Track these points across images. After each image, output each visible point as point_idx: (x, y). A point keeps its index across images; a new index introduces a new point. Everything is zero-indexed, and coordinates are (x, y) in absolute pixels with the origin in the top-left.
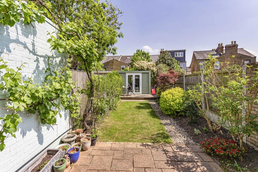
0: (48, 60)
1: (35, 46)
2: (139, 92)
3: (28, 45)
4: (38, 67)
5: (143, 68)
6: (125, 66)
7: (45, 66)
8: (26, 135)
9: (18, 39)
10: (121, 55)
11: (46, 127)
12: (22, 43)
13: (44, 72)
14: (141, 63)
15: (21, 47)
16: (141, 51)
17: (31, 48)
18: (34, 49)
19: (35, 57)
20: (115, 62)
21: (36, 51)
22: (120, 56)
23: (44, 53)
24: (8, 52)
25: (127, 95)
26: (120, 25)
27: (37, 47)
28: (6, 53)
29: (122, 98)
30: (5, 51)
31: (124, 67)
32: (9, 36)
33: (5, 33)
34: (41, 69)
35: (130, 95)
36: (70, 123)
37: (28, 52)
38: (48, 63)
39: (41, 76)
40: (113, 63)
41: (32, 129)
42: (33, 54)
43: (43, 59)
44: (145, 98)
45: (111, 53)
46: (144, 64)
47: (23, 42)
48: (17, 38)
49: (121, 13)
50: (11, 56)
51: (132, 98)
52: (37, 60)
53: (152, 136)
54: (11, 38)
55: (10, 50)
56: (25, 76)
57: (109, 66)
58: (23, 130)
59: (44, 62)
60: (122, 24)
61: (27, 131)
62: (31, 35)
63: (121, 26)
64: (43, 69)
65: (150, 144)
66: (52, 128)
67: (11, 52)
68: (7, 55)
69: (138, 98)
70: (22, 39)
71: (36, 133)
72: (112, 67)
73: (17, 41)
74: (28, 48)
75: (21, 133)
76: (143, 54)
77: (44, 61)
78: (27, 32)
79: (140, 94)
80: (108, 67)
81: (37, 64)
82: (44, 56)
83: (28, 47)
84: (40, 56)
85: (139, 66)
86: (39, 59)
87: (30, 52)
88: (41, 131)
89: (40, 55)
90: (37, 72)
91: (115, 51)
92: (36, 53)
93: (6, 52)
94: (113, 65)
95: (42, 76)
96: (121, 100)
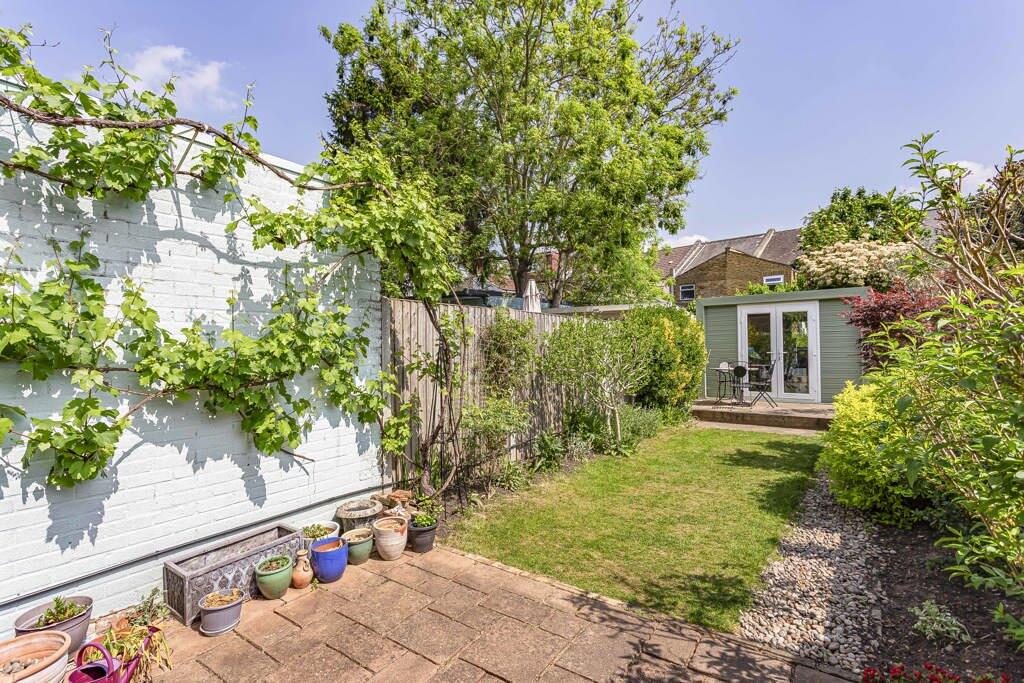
0: (285, 273)
1: (235, 238)
2: (808, 392)
3: (211, 239)
4: (246, 294)
5: (847, 275)
6: (782, 277)
7: (274, 290)
8: (203, 468)
9: (182, 228)
10: (770, 231)
11: (278, 461)
12: (192, 237)
13: (270, 307)
14: (837, 253)
15: (191, 247)
16: (860, 194)
17: (222, 245)
18: (232, 249)
19: (237, 269)
20: (733, 263)
21: (240, 253)
22: (765, 235)
23: (268, 256)
24: (151, 262)
25: (735, 404)
26: (724, 102)
27: (244, 242)
28: (145, 265)
29: (699, 415)
30: (144, 259)
31: (779, 279)
32: (156, 224)
33: (145, 219)
34: (257, 297)
35: (749, 405)
36: (382, 466)
37: (215, 256)
38: (284, 282)
39: (258, 317)
40: (725, 266)
41: (226, 455)
42: (230, 261)
43: (267, 272)
44: (819, 419)
45: (660, 225)
46: (854, 258)
47: (199, 234)
48: (179, 226)
49: (727, 48)
50: (159, 271)
51: (749, 419)
52: (242, 276)
53: (664, 578)
54: (161, 229)
55: (158, 256)
56: (204, 317)
57: (706, 281)
58: (193, 452)
59: (269, 279)
60: (733, 92)
61: (208, 459)
62: (224, 212)
63: (728, 107)
64: (266, 298)
65: (612, 602)
66: (299, 467)
67: (159, 260)
68: (150, 269)
69: (780, 420)
70: (194, 225)
71: (240, 469)
72: (722, 286)
73: (179, 234)
74: (212, 247)
75: (188, 459)
76: (870, 209)
77: (271, 277)
78: (210, 206)
79: (812, 402)
80: (702, 288)
81: (244, 287)
82: (269, 263)
83: (215, 245)
84: (255, 265)
85: (822, 270)
86: (250, 274)
87: (220, 255)
88: (258, 467)
89: (255, 261)
90: (241, 308)
91: (676, 214)
92: (243, 258)
93: (146, 262)
94: (724, 278)
95: (262, 319)
96: (693, 421)
